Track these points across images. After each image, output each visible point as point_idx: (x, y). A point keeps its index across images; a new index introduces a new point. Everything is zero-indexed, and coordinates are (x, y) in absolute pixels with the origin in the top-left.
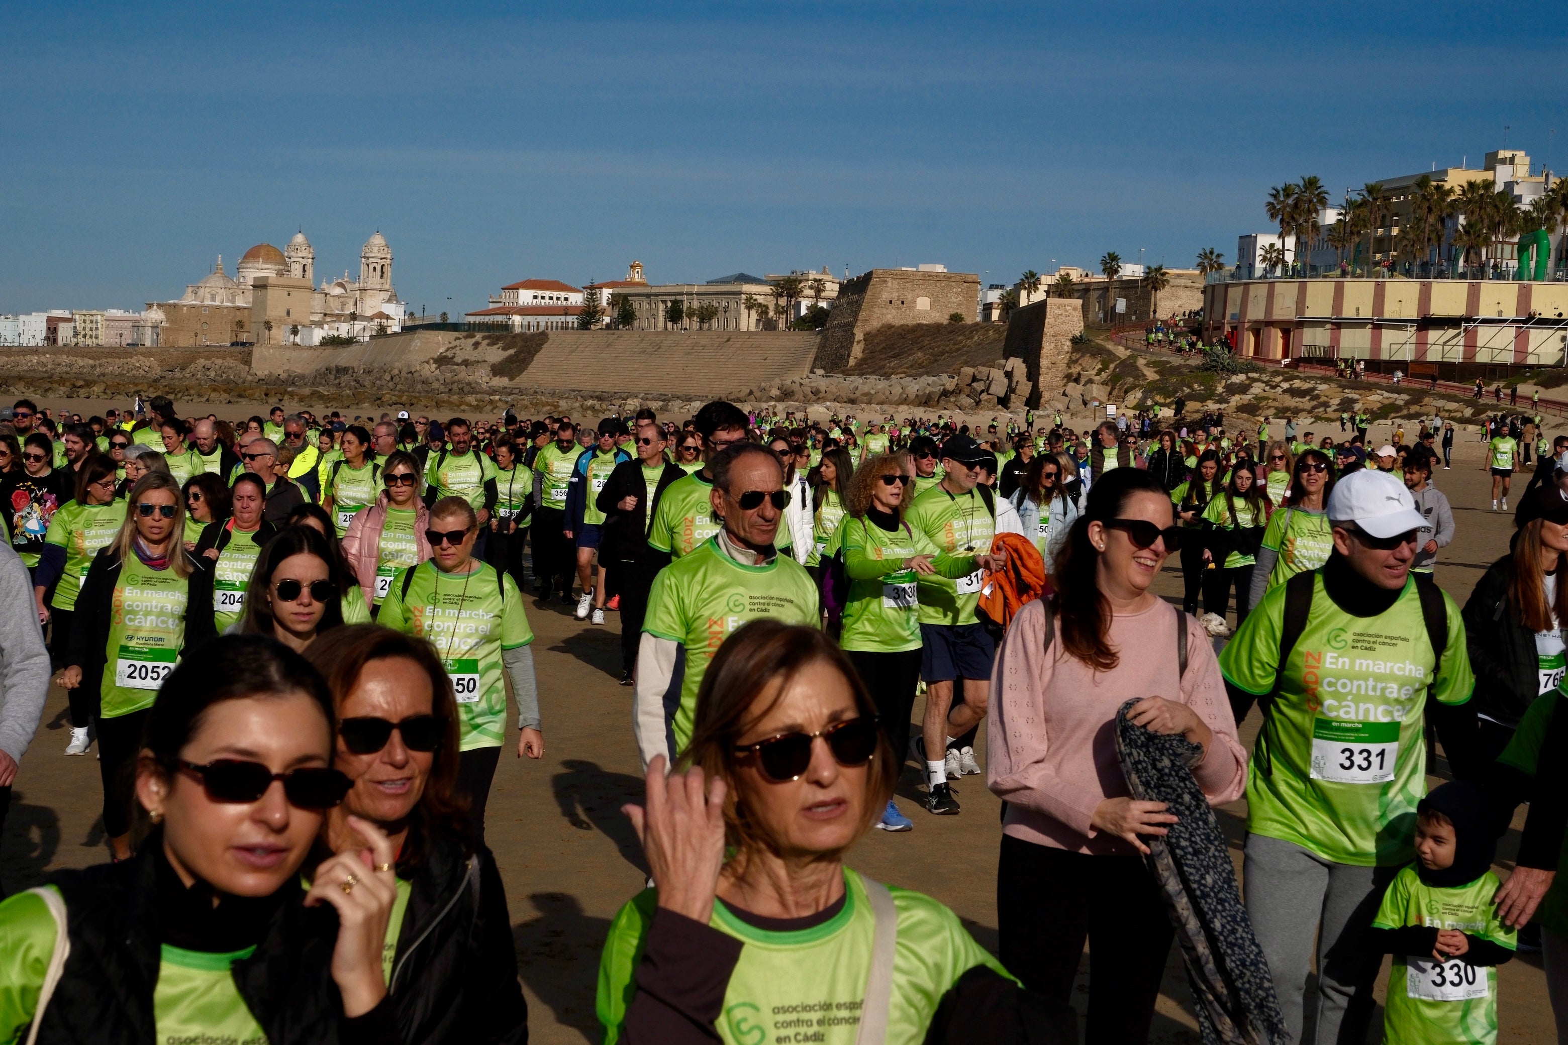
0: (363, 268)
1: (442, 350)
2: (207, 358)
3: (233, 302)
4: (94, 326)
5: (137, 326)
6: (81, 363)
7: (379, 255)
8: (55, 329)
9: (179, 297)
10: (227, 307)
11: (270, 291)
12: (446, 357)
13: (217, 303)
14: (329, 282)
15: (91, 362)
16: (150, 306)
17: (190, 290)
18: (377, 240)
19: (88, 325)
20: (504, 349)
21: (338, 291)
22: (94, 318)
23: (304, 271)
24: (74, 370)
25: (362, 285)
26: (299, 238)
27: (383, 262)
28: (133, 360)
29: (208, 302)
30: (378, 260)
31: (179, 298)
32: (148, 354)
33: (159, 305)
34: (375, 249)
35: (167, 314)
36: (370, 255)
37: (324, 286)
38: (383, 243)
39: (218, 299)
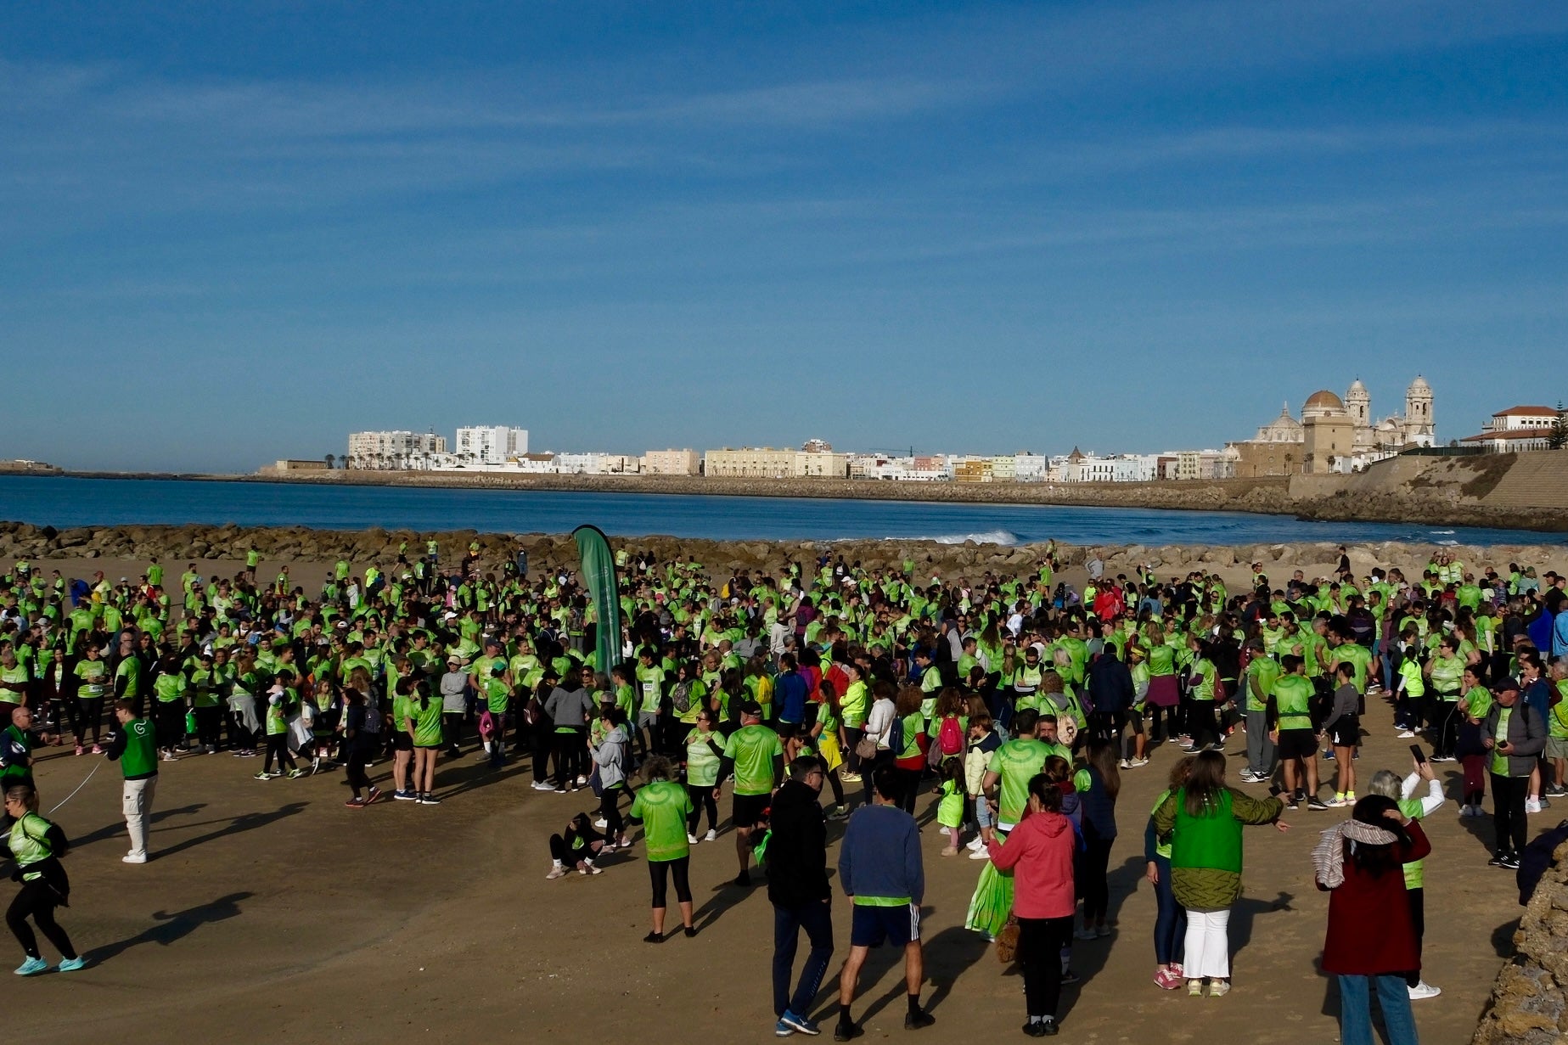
0: (1408, 406)
1: (1419, 472)
2: (1262, 487)
3: (1296, 439)
4: (1192, 463)
5: (1217, 462)
6: (1170, 493)
7: (1421, 395)
8: (1164, 468)
9: (1253, 436)
10: (1290, 444)
11: (1317, 428)
12: (1422, 479)
13: (1283, 441)
14: (1382, 421)
15: (1178, 492)
16: (1228, 445)
17: (1261, 430)
18: (1420, 383)
19: (1188, 463)
20: (1476, 470)
21: (1389, 427)
22: (1192, 457)
23: (1361, 411)
24: (1165, 499)
25: (1407, 421)
27: (1424, 401)
28: (1207, 490)
29: (1275, 440)
30: (1420, 400)
31: (1254, 439)
32: (1219, 482)
33: (1234, 444)
34: (1418, 390)
35: (1241, 451)
36: (1413, 395)
37: (1378, 423)
38: (1424, 385)
39: (1283, 437)
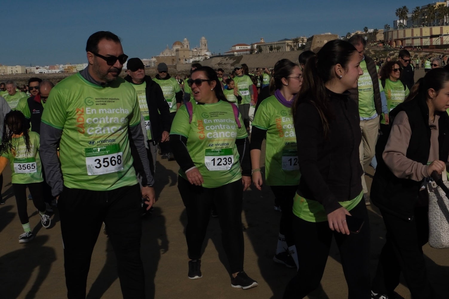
0: (201, 44)
1: (219, 61)
3: (171, 55)
5: (150, 62)
11: (179, 51)
12: (220, 63)
13: (168, 55)
14: (193, 48)
16: (153, 57)
17: (161, 53)
18: (203, 38)
20: (233, 60)
21: (196, 50)
23: (187, 46)
25: (201, 49)
26: (185, 39)
27: (205, 43)
28: (150, 70)
29: (166, 55)
31: (159, 55)
32: (153, 68)
33: (154, 57)
34: (203, 40)
35: (156, 59)
37: (192, 49)
38: (205, 38)
39: (168, 54)
